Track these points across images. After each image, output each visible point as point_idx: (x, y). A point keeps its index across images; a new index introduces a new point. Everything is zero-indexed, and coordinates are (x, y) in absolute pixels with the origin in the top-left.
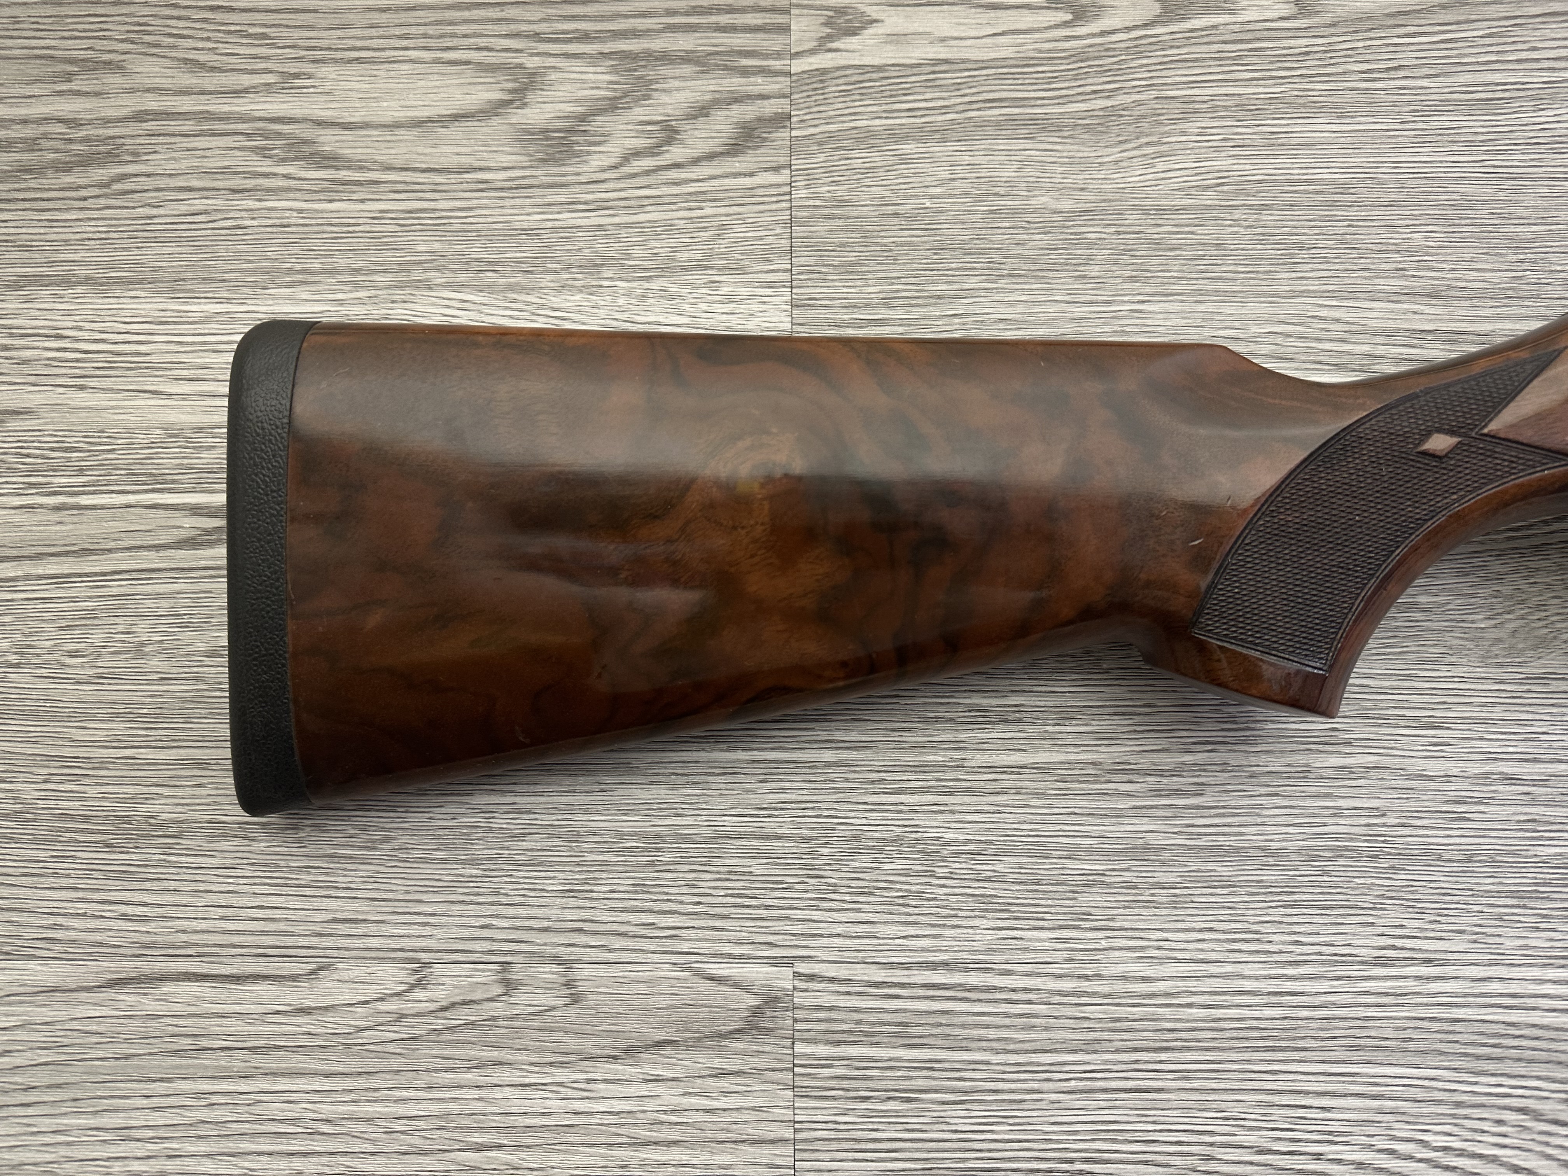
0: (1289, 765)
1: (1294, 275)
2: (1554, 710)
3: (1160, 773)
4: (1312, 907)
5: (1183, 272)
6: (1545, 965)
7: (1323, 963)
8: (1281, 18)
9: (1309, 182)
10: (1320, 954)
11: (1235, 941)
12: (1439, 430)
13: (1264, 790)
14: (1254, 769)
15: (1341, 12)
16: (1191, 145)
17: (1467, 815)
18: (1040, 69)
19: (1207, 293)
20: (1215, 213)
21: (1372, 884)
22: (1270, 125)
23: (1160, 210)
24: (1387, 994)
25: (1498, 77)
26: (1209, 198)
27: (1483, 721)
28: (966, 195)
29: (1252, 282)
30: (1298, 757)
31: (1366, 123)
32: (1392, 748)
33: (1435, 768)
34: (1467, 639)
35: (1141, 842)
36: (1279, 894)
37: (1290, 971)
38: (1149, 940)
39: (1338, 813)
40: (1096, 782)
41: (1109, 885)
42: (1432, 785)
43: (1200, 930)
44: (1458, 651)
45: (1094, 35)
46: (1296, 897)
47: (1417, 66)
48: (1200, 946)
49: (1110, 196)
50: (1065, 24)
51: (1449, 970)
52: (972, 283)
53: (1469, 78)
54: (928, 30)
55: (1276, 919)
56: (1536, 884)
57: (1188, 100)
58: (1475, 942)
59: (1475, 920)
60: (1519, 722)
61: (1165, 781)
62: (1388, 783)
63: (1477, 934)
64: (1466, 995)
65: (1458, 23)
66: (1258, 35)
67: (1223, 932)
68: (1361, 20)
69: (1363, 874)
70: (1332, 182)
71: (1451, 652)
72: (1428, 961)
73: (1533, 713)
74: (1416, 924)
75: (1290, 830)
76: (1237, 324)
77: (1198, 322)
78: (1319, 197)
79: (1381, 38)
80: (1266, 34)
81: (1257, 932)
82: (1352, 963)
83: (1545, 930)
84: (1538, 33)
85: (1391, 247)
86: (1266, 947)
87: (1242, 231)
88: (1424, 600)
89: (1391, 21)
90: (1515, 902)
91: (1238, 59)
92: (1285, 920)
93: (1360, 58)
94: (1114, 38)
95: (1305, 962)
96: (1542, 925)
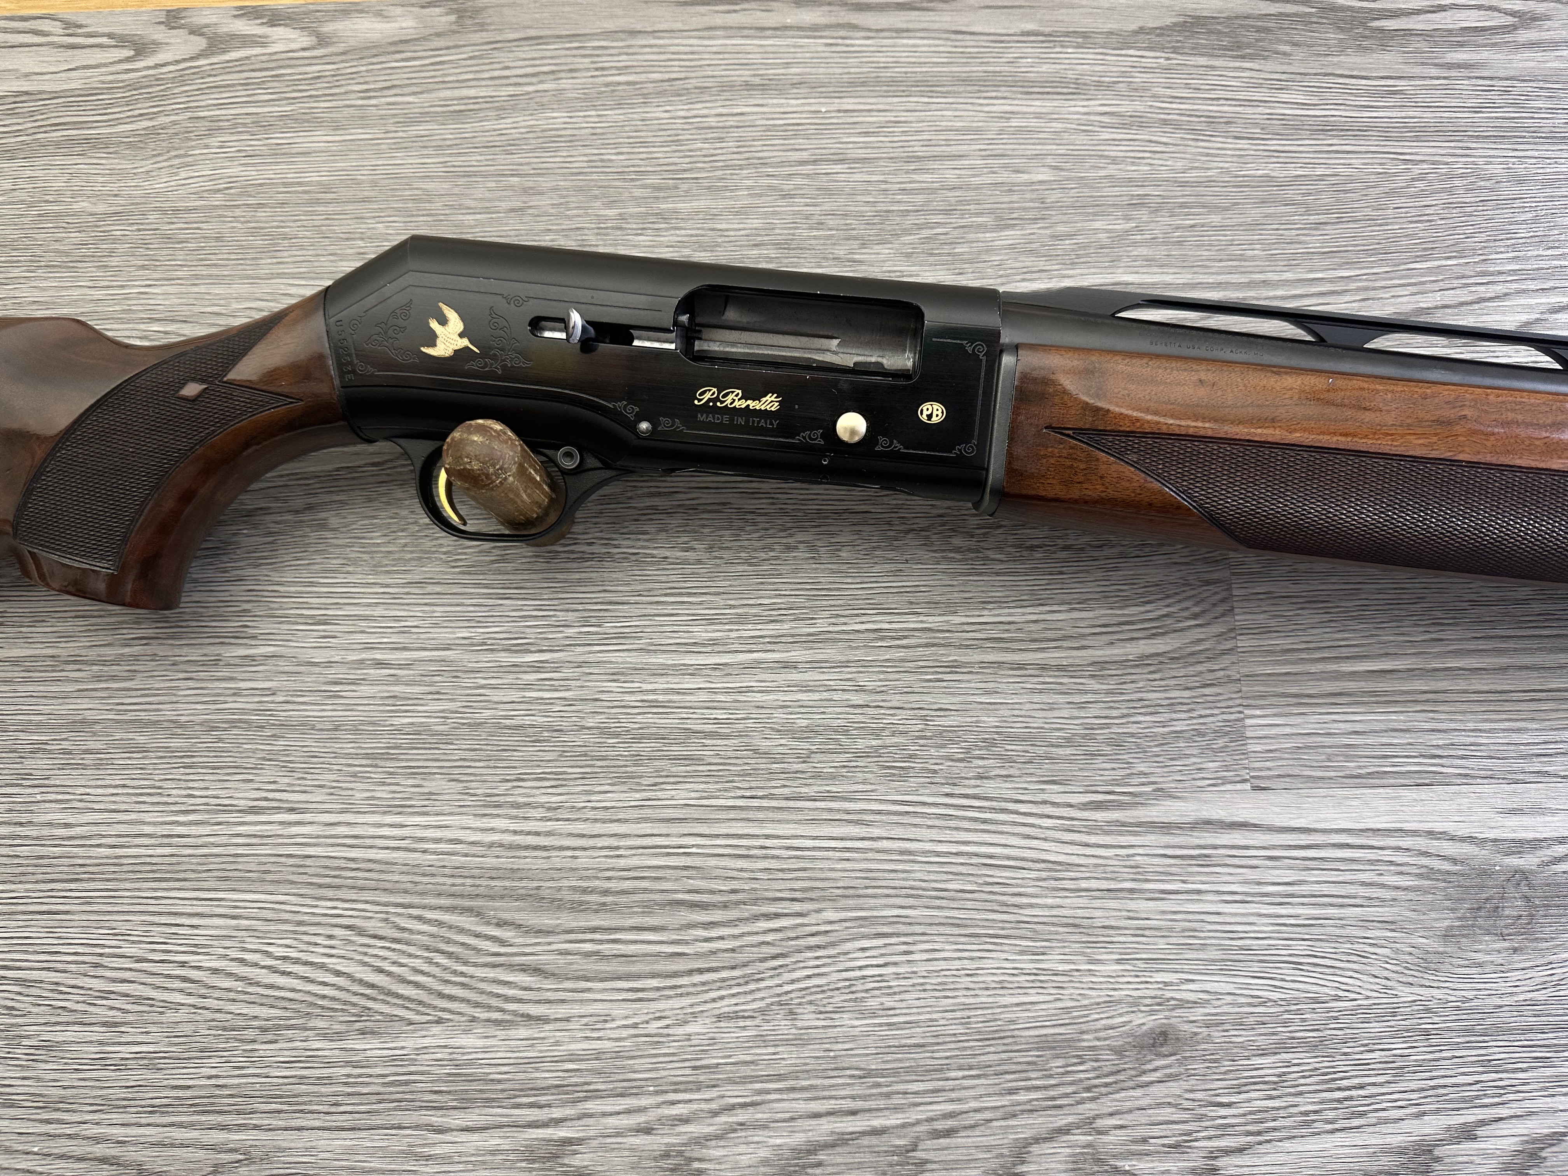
0: (205, 655)
1: (274, 260)
2: (427, 608)
3: (103, 663)
5: (186, 260)
6: (385, 813)
7: (207, 812)
8: (304, 49)
10: (207, 804)
11: (141, 794)
12: (193, 380)
13: (182, 675)
14: (177, 658)
15: (353, 43)
16: (211, 156)
18: (100, 97)
19: (202, 277)
20: (220, 212)
21: (256, 748)
22: (278, 138)
23: (176, 210)
24: (255, 836)
25: (472, 92)
26: (217, 200)
27: (366, 618)
28: (22, 202)
29: (240, 267)
30: (212, 648)
31: (358, 134)
33: (320, 656)
34: (364, 552)
35: (80, 717)
36: (182, 757)
37: (181, 818)
38: (74, 794)
40: (53, 671)
41: (49, 752)
42: (317, 670)
43: (116, 786)
44: (355, 562)
45: (149, 68)
46: (195, 760)
47: (407, 85)
48: (113, 799)
49: (137, 201)
50: (128, 60)
51: (308, 817)
52: (16, 273)
53: (448, 93)
54: (16, 67)
55: (178, 777)
56: (388, 748)
57: (215, 119)
58: (332, 794)
59: (333, 777)
60: (397, 618)
61: (106, 668)
62: (281, 669)
64: (318, 837)
65: (448, 48)
66: (281, 63)
67: (134, 787)
68: (368, 48)
69: (251, 741)
70: (319, 183)
71: (349, 563)
72: (292, 810)
74: (286, 780)
75: (198, 706)
76: (222, 302)
77: (192, 301)
78: (306, 196)
79: (381, 63)
80: (288, 62)
81: (160, 788)
82: (231, 812)
83: (390, 784)
84: (511, 55)
85: (357, 236)
86: (165, 799)
87: (239, 225)
88: (334, 521)
89: (393, 49)
90: (369, 762)
91: (260, 84)
92: (183, 777)
93: (362, 80)
94: (165, 69)
95: (194, 811)
96: (388, 781)
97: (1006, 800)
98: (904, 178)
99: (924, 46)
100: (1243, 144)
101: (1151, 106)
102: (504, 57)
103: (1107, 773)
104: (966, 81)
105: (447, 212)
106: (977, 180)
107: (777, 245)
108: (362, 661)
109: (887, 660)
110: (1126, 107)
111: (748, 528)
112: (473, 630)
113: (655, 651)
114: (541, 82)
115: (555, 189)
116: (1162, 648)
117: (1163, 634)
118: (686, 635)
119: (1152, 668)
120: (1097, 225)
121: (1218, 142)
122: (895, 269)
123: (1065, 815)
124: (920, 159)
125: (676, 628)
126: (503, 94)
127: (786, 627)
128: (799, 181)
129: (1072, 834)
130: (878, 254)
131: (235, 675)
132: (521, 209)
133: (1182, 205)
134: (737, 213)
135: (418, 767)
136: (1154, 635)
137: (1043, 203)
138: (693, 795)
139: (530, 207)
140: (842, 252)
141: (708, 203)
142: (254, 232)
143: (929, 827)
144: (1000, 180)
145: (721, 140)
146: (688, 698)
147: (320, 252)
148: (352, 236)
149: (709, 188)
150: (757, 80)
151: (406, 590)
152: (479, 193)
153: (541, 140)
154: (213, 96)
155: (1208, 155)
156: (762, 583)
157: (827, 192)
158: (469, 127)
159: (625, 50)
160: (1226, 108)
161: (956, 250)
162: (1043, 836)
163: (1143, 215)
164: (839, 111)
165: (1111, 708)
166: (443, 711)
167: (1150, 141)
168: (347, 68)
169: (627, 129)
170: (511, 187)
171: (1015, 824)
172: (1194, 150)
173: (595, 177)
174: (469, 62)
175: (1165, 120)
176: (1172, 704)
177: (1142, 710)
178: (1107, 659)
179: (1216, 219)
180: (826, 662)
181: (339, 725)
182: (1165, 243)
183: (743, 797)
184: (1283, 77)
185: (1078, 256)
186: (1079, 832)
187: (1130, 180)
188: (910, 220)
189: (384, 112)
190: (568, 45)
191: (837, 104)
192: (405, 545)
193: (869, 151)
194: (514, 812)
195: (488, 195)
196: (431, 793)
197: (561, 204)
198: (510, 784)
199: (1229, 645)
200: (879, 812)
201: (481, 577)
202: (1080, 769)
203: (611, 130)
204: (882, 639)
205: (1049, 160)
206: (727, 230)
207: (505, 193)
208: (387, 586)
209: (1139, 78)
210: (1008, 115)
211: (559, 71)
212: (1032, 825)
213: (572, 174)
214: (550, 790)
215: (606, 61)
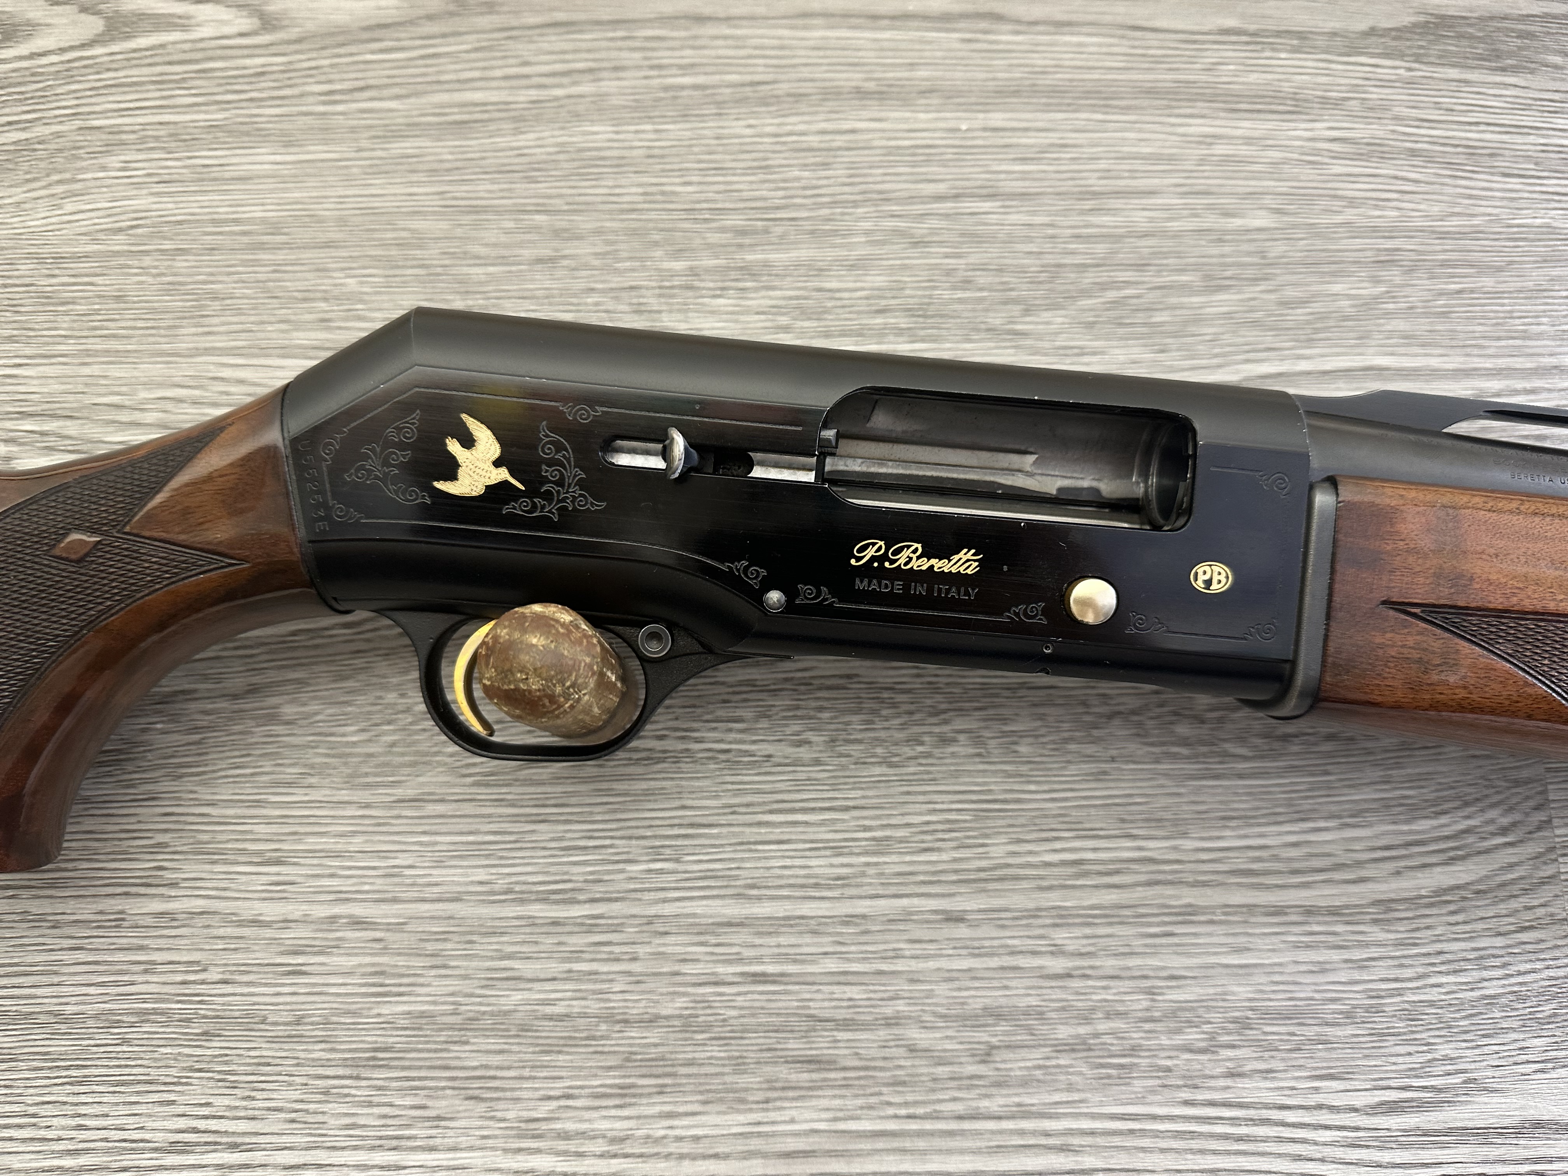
0: (101, 913)
1: (200, 330)
2: (426, 839)
4: (103, 1083)
5: (72, 329)
6: (373, 1148)
7: (107, 1151)
8: (242, 35)
9: (236, 221)
10: (106, 1140)
12: (78, 528)
13: (66, 943)
14: (59, 917)
15: (310, 26)
16: (110, 182)
17: (303, 968)
19: (96, 353)
20: (122, 261)
21: (179, 1053)
22: (205, 156)
23: (59, 258)
25: (478, 96)
26: (119, 243)
27: (338, 855)
29: (151, 339)
30: (112, 901)
31: (317, 152)
32: (225, 889)
33: (271, 911)
34: (333, 756)
36: (67, 1068)
39: (149, 968)
42: (268, 933)
44: (321, 770)
45: (19, 58)
46: (86, 1072)
47: (387, 86)
53: (445, 97)
55: (60, 1099)
56: (376, 1050)
57: (115, 131)
58: (293, 1121)
59: (297, 1095)
62: (214, 932)
63: (296, 1111)
65: (444, 36)
66: (210, 53)
68: (332, 34)
69: (170, 1042)
70: (263, 221)
71: (312, 772)
72: (234, 1147)
73: (399, 843)
74: (227, 1101)
75: (92, 990)
76: (124, 389)
77: (80, 388)
78: (246, 239)
79: (351, 55)
80: (219, 52)
81: (34, 1116)
82: (143, 1151)
83: (379, 1105)
84: (532, 46)
85: (319, 295)
86: (42, 1133)
87: (150, 280)
88: (289, 711)
89: (366, 35)
90: (348, 1072)
91: (181, 82)
92: (70, 1099)
93: (323, 78)
94: (45, 60)
95: (87, 1151)
96: (376, 1100)
97: (1267, 1106)
98: (1075, 219)
99: (1093, 45)
100: (1514, 183)
101: (1393, 131)
102: (523, 49)
103: (1400, 1060)
104: (1152, 92)
105: (447, 262)
106: (1175, 225)
107: (909, 311)
108: (333, 919)
109: (1092, 907)
110: (1362, 131)
111: (884, 712)
112: (494, 871)
113: (759, 898)
114: (575, 83)
115: (599, 232)
116: (1464, 878)
117: (1463, 858)
118: (803, 872)
119: (1452, 907)
120: (1337, 288)
121: (1482, 180)
122: (1072, 344)
123: (1347, 1123)
124: (1096, 195)
125: (788, 862)
126: (522, 99)
127: (945, 857)
128: (934, 223)
129: (1358, 1151)
130: (1047, 323)
131: (146, 942)
132: (552, 260)
133: (1444, 264)
134: (852, 268)
135: (420, 1079)
136: (1452, 859)
137: (1264, 258)
138: (825, 1115)
139: (564, 257)
140: (998, 322)
141: (812, 253)
142: (171, 289)
143: (1163, 1151)
144: (1206, 226)
145: (826, 165)
146: (810, 969)
147: (265, 318)
148: (311, 295)
149: (812, 232)
150: (871, 86)
151: (395, 812)
152: (491, 236)
153: (576, 164)
154: (111, 98)
155: (1470, 197)
156: (908, 793)
157: (975, 238)
158: (475, 144)
159: (691, 43)
160: (1488, 136)
161: (1154, 320)
162: (1319, 1156)
163: (1395, 275)
164: (985, 129)
165: (1402, 966)
166: (452, 994)
167: (1396, 178)
168: (302, 61)
169: (696, 149)
170: (536, 229)
171: (1280, 1140)
172: (1451, 190)
173: (653, 215)
174: (473, 55)
175: (1412, 150)
176: (1482, 958)
177: (1443, 968)
178: (1393, 896)
179: (1487, 282)
180: (1006, 910)
181: (303, 1017)
182: (1426, 315)
183: (896, 1117)
184: (1557, 96)
185: (1317, 331)
186: (1368, 1147)
187: (1375, 229)
188: (1089, 278)
189: (355, 122)
190: (611, 35)
191: (981, 119)
192: (393, 744)
193: (1027, 183)
194: (562, 1145)
195: (503, 239)
196: (439, 1118)
197: (607, 253)
198: (554, 1104)
199: (1549, 870)
200: (1092, 1133)
201: (504, 790)
202: (1366, 1057)
203: (674, 151)
204: (1086, 874)
205: (1268, 201)
206: (839, 290)
207: (528, 237)
208: (368, 806)
209: (1375, 94)
210: (1208, 140)
211: (599, 69)
212: (1304, 1141)
213: (622, 211)
214: (613, 1112)
215: (665, 57)
